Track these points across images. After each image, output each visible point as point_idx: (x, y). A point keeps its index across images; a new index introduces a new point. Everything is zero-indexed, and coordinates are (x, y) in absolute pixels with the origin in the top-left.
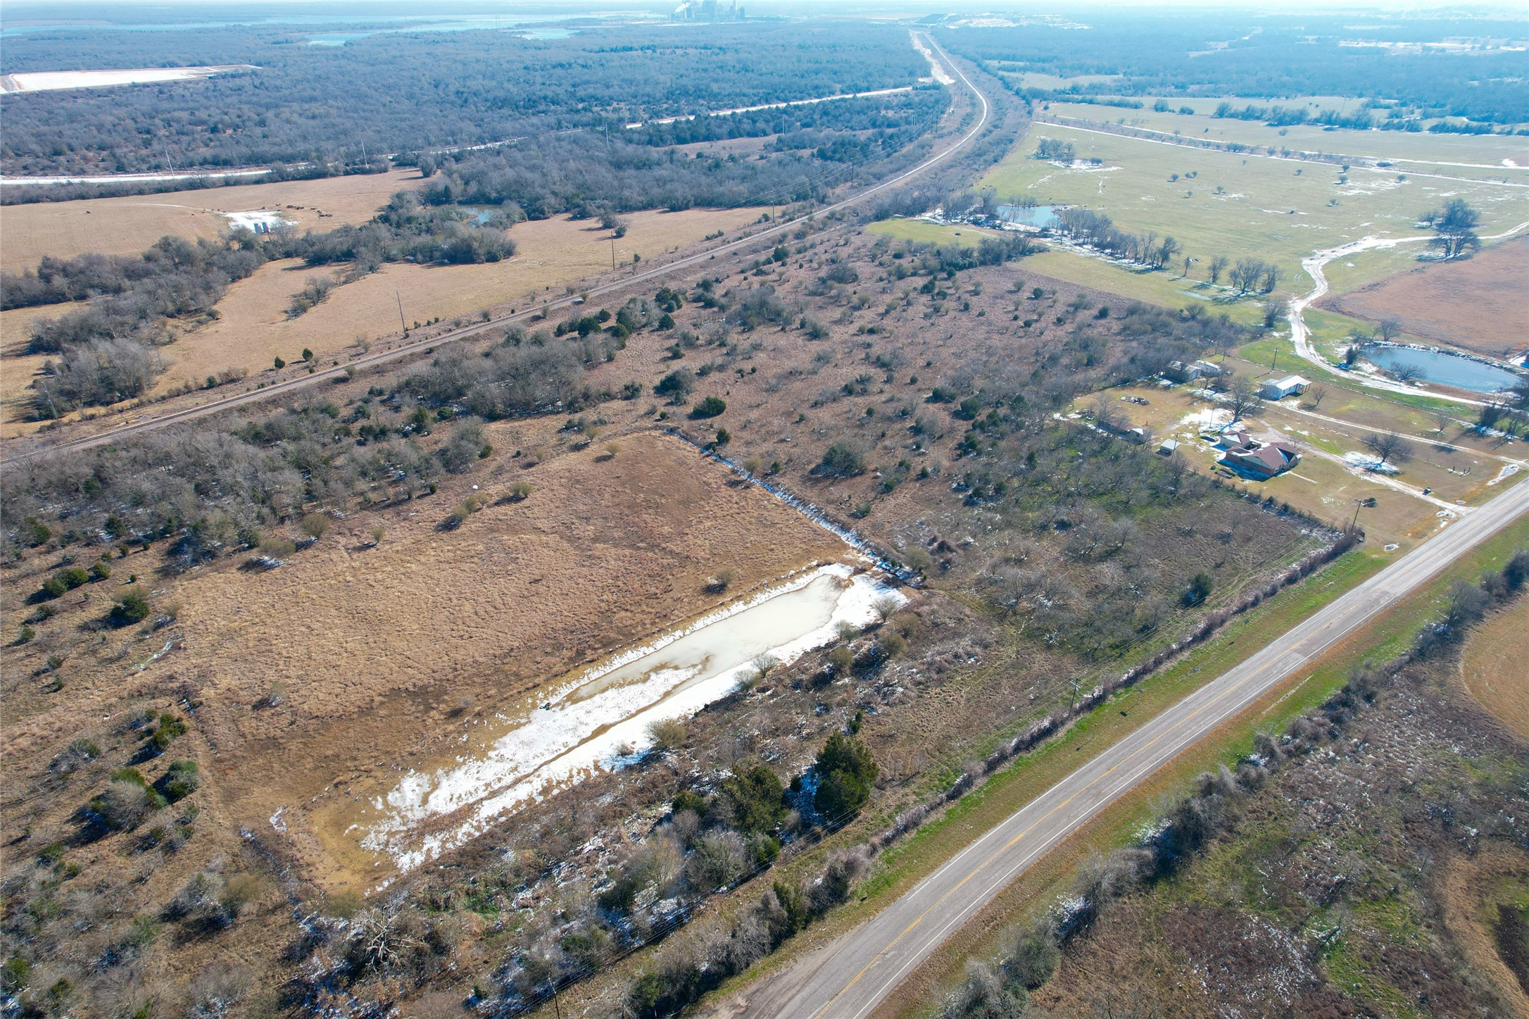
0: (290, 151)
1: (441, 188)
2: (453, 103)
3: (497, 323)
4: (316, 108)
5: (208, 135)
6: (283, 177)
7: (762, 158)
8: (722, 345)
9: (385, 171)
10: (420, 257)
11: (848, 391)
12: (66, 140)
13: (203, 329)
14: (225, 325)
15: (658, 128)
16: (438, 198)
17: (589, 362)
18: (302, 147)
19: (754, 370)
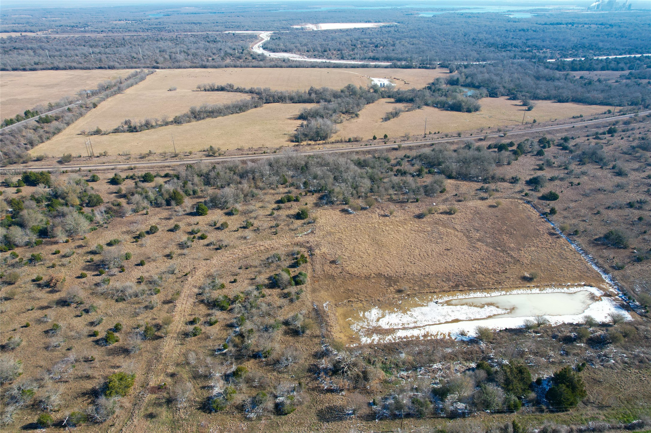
0: (401, 57)
1: (455, 78)
2: (470, 43)
3: (463, 139)
4: (415, 41)
5: (374, 48)
6: (395, 66)
7: (617, 82)
8: (566, 168)
9: (435, 68)
10: (439, 106)
11: (630, 205)
13: (352, 120)
14: (360, 120)
15: (563, 63)
16: (453, 82)
17: (499, 163)
18: (405, 55)
19: (579, 184)
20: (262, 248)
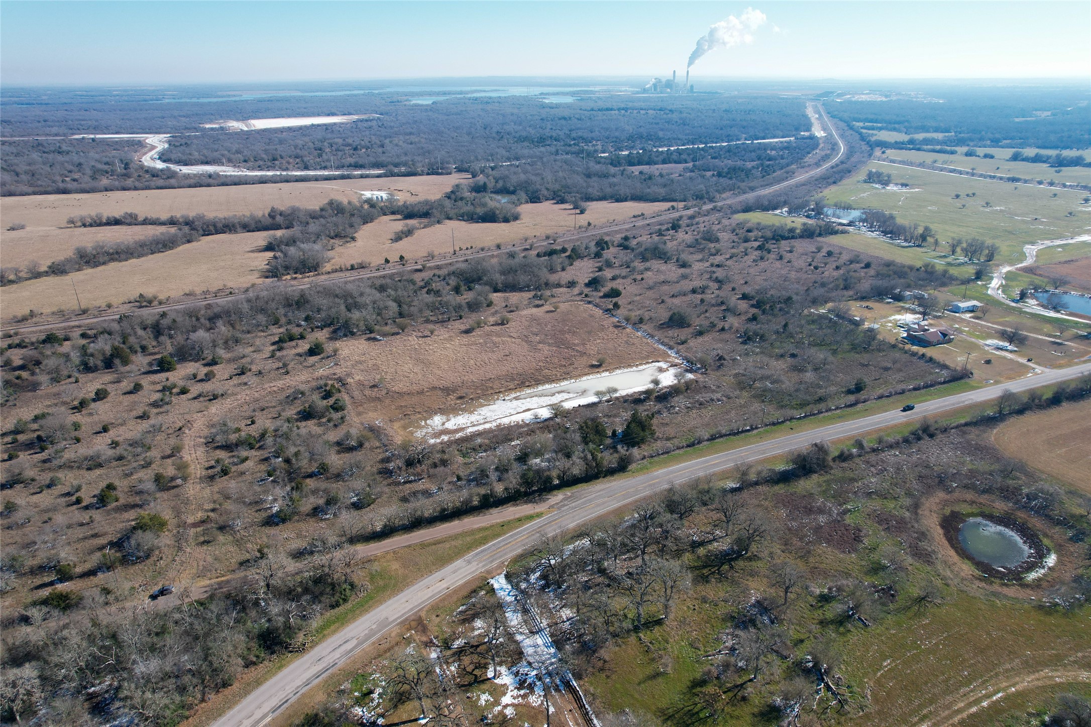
0: (397, 161)
1: (481, 183)
2: (494, 138)
3: (504, 250)
4: (414, 138)
5: (352, 152)
6: (393, 175)
7: (680, 175)
8: (628, 267)
9: (450, 174)
10: (466, 218)
11: (694, 291)
12: (279, 152)
13: (348, 245)
14: (359, 243)
15: (618, 156)
16: (479, 189)
17: (552, 270)
18: (404, 159)
19: (642, 279)
20: (275, 389)
